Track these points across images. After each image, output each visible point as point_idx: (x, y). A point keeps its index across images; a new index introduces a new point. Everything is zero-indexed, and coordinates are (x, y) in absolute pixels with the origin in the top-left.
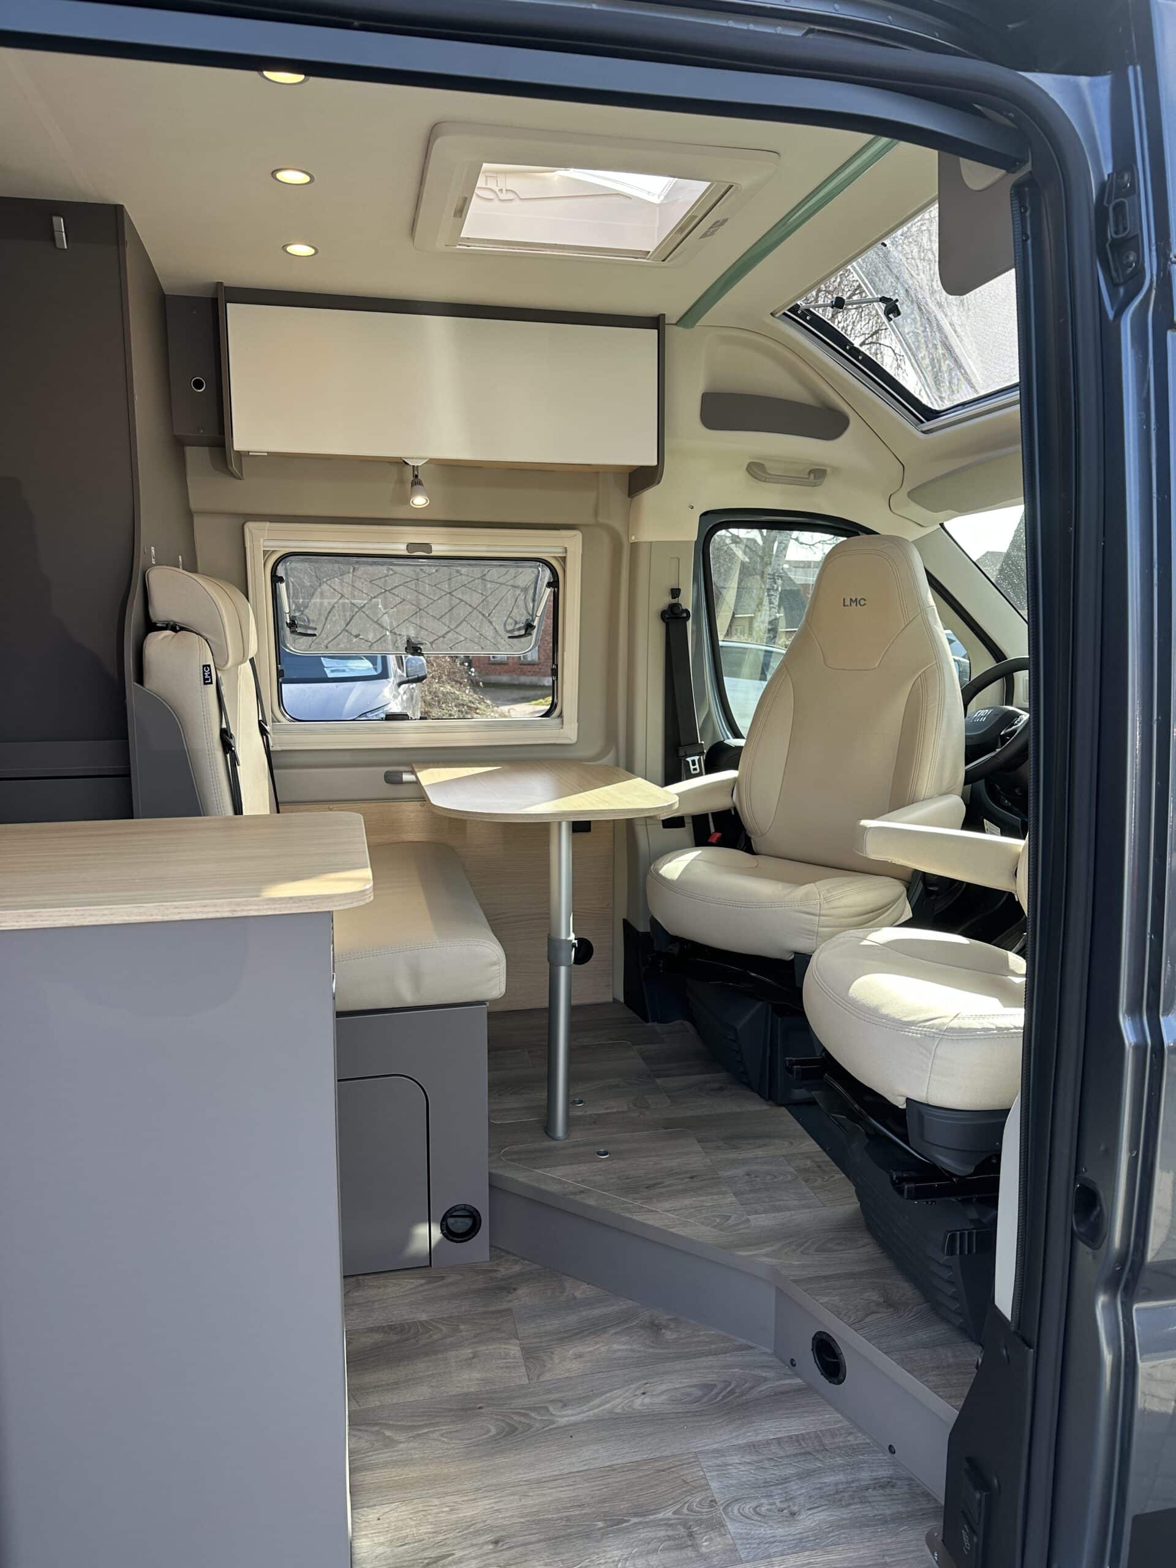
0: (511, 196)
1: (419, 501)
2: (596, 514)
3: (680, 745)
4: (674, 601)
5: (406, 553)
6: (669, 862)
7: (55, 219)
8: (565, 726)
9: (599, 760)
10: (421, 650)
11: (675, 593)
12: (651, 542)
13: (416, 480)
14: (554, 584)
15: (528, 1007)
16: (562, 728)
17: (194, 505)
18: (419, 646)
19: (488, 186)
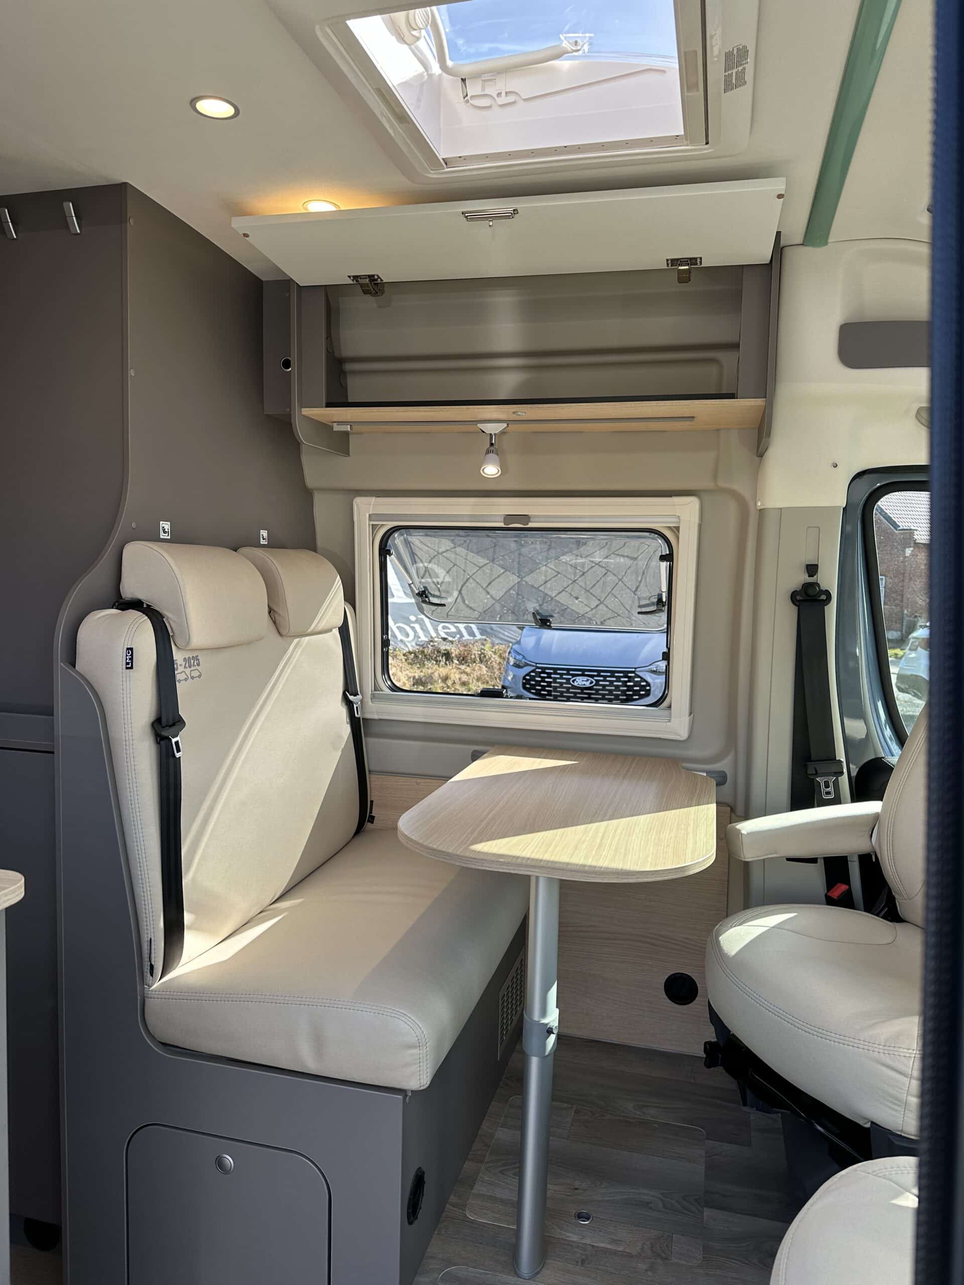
0: (511, 98)
1: (491, 470)
2: (715, 477)
3: (809, 759)
4: (811, 580)
5: (502, 525)
6: (740, 925)
7: (65, 204)
8: (673, 720)
9: (712, 763)
10: (550, 623)
11: (812, 569)
12: (781, 508)
13: (492, 448)
14: (668, 557)
15: (615, 1040)
16: (669, 721)
17: (310, 482)
18: (549, 618)
19: (486, 93)
